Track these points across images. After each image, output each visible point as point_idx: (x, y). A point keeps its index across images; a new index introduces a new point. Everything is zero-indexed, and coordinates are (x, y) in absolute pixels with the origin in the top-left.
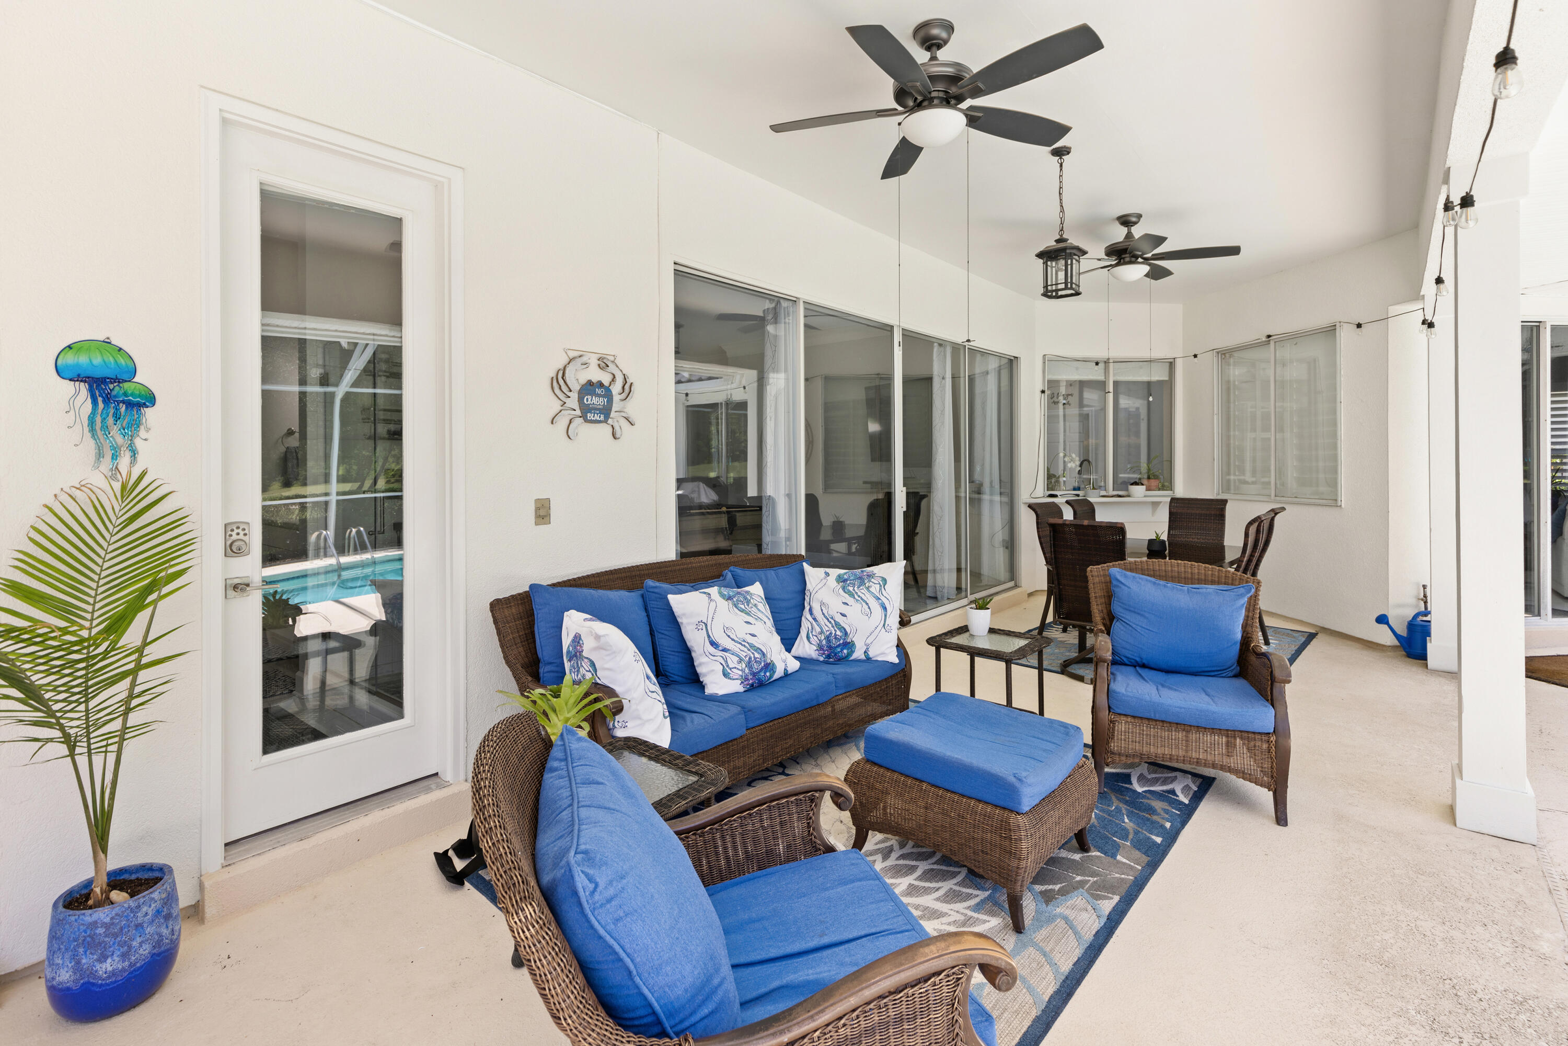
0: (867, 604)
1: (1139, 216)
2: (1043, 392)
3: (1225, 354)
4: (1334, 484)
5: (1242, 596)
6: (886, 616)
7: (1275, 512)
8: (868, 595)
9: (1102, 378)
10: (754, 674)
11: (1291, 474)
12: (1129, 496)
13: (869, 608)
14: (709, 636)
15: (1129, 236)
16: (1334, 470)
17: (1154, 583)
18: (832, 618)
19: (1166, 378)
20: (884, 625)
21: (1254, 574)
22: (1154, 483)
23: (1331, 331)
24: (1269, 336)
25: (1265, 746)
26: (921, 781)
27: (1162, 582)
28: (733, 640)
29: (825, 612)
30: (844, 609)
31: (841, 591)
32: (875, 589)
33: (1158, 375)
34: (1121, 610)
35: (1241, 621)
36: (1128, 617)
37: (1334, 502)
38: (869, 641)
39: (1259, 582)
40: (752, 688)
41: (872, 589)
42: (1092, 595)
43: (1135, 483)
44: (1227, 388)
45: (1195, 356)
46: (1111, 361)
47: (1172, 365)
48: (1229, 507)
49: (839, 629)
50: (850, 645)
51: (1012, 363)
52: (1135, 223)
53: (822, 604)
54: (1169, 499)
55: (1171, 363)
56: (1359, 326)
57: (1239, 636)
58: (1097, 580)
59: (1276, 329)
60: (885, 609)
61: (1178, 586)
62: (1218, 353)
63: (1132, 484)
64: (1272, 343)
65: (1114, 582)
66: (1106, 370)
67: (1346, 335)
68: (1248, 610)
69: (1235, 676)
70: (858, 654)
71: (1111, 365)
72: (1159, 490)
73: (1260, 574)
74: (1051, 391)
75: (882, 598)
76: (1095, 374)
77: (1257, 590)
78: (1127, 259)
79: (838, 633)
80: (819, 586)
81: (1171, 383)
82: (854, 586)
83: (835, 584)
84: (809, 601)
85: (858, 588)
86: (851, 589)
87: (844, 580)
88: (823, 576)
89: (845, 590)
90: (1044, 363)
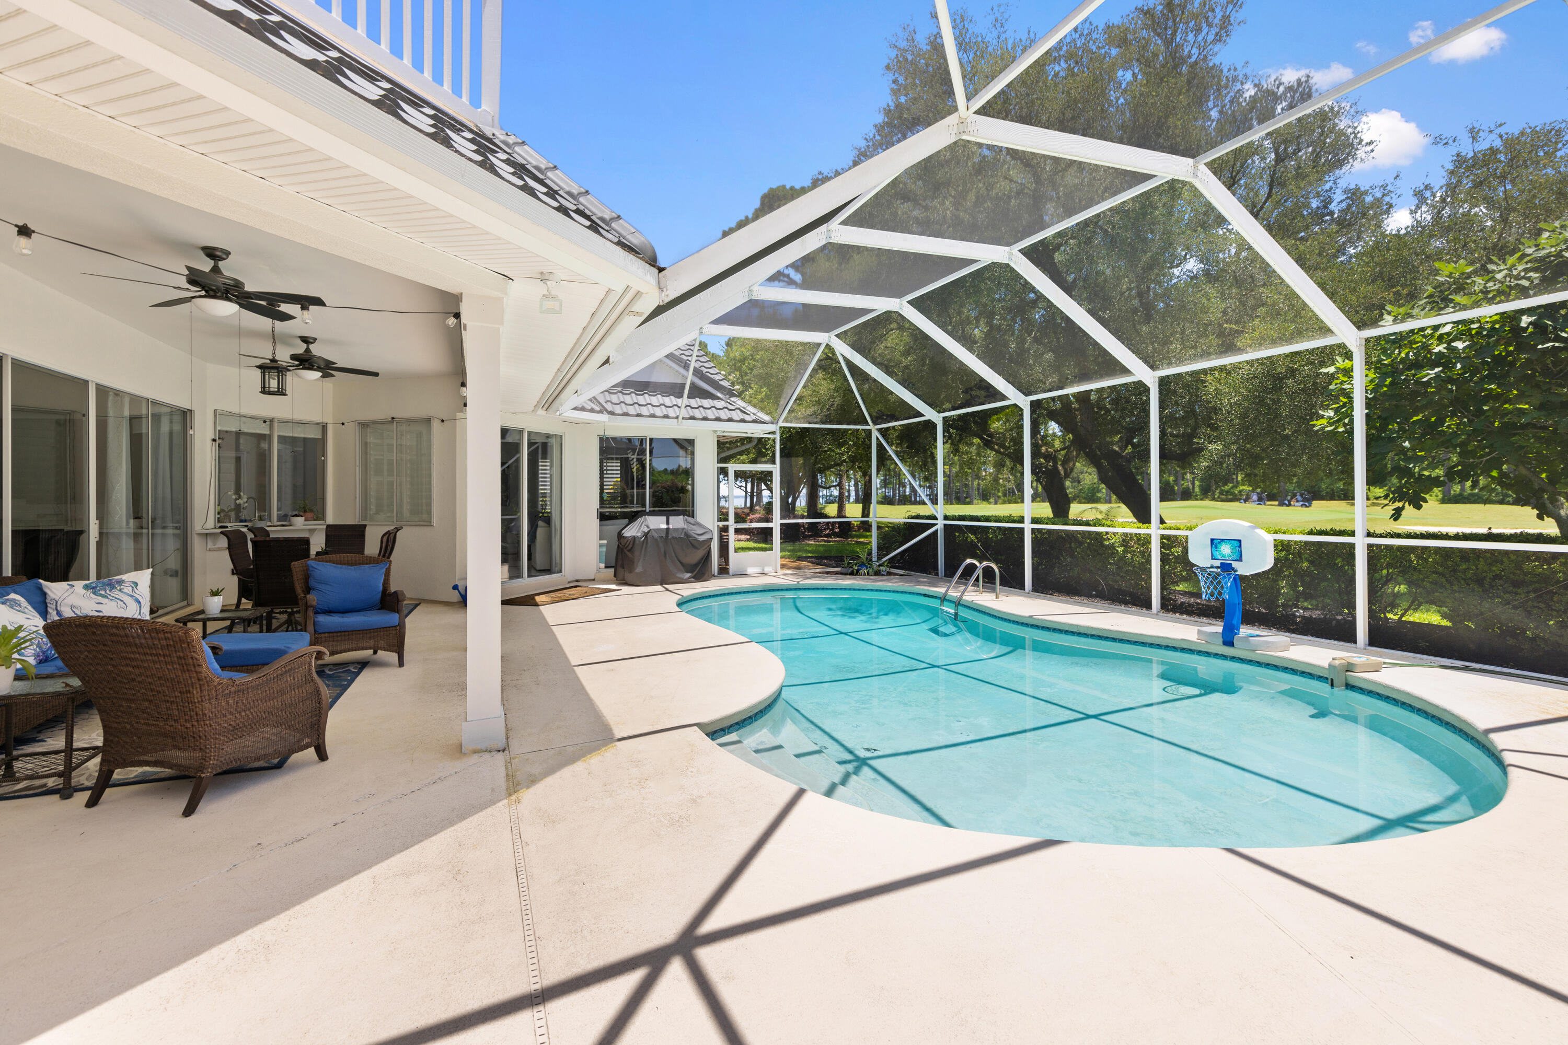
0: (121, 601)
1: (315, 339)
2: (214, 440)
3: (364, 425)
4: (430, 512)
5: (382, 568)
6: (140, 607)
7: (398, 529)
9: (267, 432)
10: (44, 652)
11: (406, 508)
12: (291, 525)
13: (124, 603)
15: (308, 350)
16: (430, 505)
18: (86, 614)
19: (320, 437)
21: (389, 557)
22: (310, 515)
23: (428, 421)
24: (393, 418)
25: (394, 632)
27: (339, 566)
29: (74, 611)
30: (99, 607)
31: (92, 595)
32: (128, 590)
33: (313, 434)
34: (315, 583)
35: (382, 581)
36: (320, 586)
37: (429, 523)
39: (391, 561)
40: (40, 662)
41: (125, 590)
42: (295, 579)
43: (296, 516)
44: (365, 445)
45: (343, 424)
46: (276, 421)
47: (324, 427)
48: (367, 529)
51: (186, 415)
53: (73, 607)
54: (325, 527)
56: (443, 421)
57: (381, 588)
58: (298, 570)
59: (398, 414)
60: (139, 602)
61: (349, 567)
62: (359, 424)
63: (293, 516)
64: (395, 423)
65: (311, 569)
66: (271, 428)
67: (436, 424)
68: (385, 576)
69: (379, 609)
71: (276, 424)
72: (314, 520)
73: (391, 558)
74: (222, 439)
75: (136, 595)
76: (263, 430)
77: (390, 565)
78: (308, 366)
80: (66, 594)
81: (323, 440)
82: (105, 590)
83: (84, 591)
84: (54, 607)
85: (110, 591)
86: (103, 593)
87: (93, 588)
88: (68, 587)
89: (94, 593)
90: (215, 416)
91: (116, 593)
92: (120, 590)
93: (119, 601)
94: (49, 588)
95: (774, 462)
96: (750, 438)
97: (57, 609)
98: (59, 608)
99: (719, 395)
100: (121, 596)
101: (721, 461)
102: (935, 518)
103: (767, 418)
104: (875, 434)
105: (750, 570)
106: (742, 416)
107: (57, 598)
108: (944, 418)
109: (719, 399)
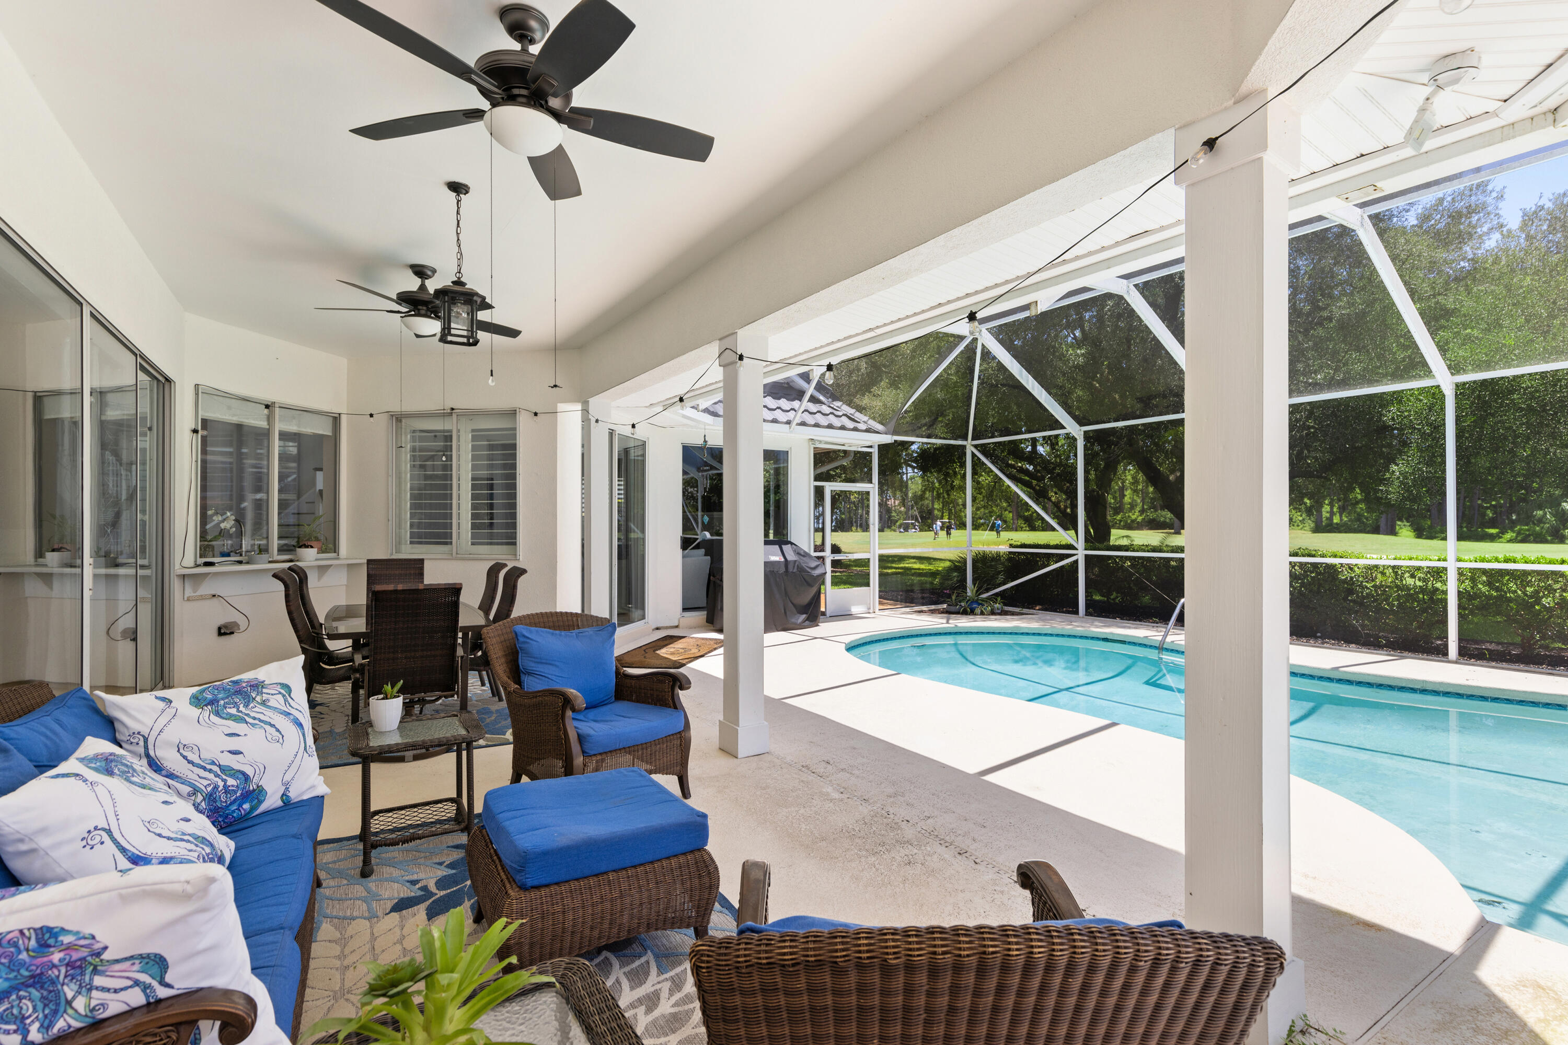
0: (273, 726)
2: (195, 431)
3: (401, 419)
8: (269, 713)
9: (263, 424)
13: (278, 730)
14: (123, 850)
15: (423, 287)
17: (553, 634)
18: (213, 763)
19: (329, 433)
20: (305, 749)
22: (317, 544)
23: (512, 414)
24: (453, 409)
25: (678, 742)
26: (606, 873)
27: (557, 632)
28: (169, 838)
29: (191, 756)
30: (234, 743)
31: (210, 718)
32: (276, 701)
33: (321, 428)
34: (533, 665)
36: (540, 668)
37: (513, 557)
38: (288, 777)
41: (271, 703)
43: (304, 546)
45: (371, 415)
46: (277, 405)
47: (336, 420)
49: (231, 776)
50: (256, 795)
52: (430, 277)
53: (180, 748)
55: (336, 418)
56: (536, 414)
58: (497, 639)
59: (458, 403)
60: (300, 726)
61: (569, 633)
62: (392, 416)
63: (299, 547)
64: (454, 416)
65: (521, 639)
66: (270, 419)
67: (524, 420)
69: (616, 700)
70: (272, 801)
71: (277, 410)
74: (205, 431)
75: (293, 712)
76: (256, 419)
78: (423, 312)
79: (231, 782)
80: (163, 721)
81: (335, 438)
82: (236, 705)
83: (196, 712)
84: (141, 750)
85: (246, 706)
86: (233, 711)
87: (211, 703)
88: (162, 705)
89: (217, 714)
90: (197, 394)
91: (256, 710)
92: (264, 703)
93: (268, 727)
94: (123, 710)
95: (870, 481)
96: (845, 452)
97: (148, 756)
98: (152, 753)
99: (822, 398)
100: (269, 716)
101: (817, 478)
102: (1075, 548)
103: (880, 427)
104: (970, 450)
105: (855, 610)
106: (850, 424)
107: (145, 732)
108: (1085, 432)
109: (822, 403)
